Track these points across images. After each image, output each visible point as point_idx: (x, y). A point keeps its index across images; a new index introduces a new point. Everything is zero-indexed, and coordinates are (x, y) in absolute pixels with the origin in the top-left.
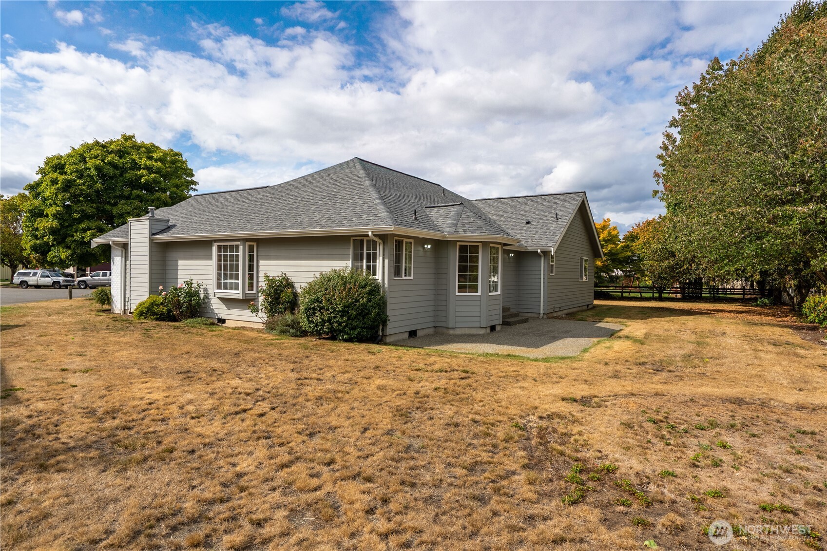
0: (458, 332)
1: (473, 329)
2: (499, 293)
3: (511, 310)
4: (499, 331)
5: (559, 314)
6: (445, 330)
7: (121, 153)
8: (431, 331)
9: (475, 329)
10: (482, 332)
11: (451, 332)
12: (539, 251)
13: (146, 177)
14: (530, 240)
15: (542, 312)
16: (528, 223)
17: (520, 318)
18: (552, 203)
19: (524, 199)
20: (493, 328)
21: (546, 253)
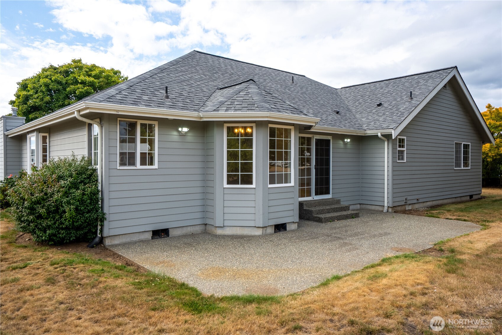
0: (228, 231)
1: (246, 229)
2: (292, 184)
3: (342, 203)
4: (293, 231)
5: (416, 206)
6: (213, 229)
7: (67, 73)
8: (198, 229)
9: (250, 229)
10: (259, 232)
11: (219, 232)
12: (379, 135)
13: (80, 90)
14: (373, 123)
15: (386, 205)
16: (379, 105)
17: (349, 212)
18: (414, 82)
19: (387, 82)
20: (280, 228)
21: (388, 137)
